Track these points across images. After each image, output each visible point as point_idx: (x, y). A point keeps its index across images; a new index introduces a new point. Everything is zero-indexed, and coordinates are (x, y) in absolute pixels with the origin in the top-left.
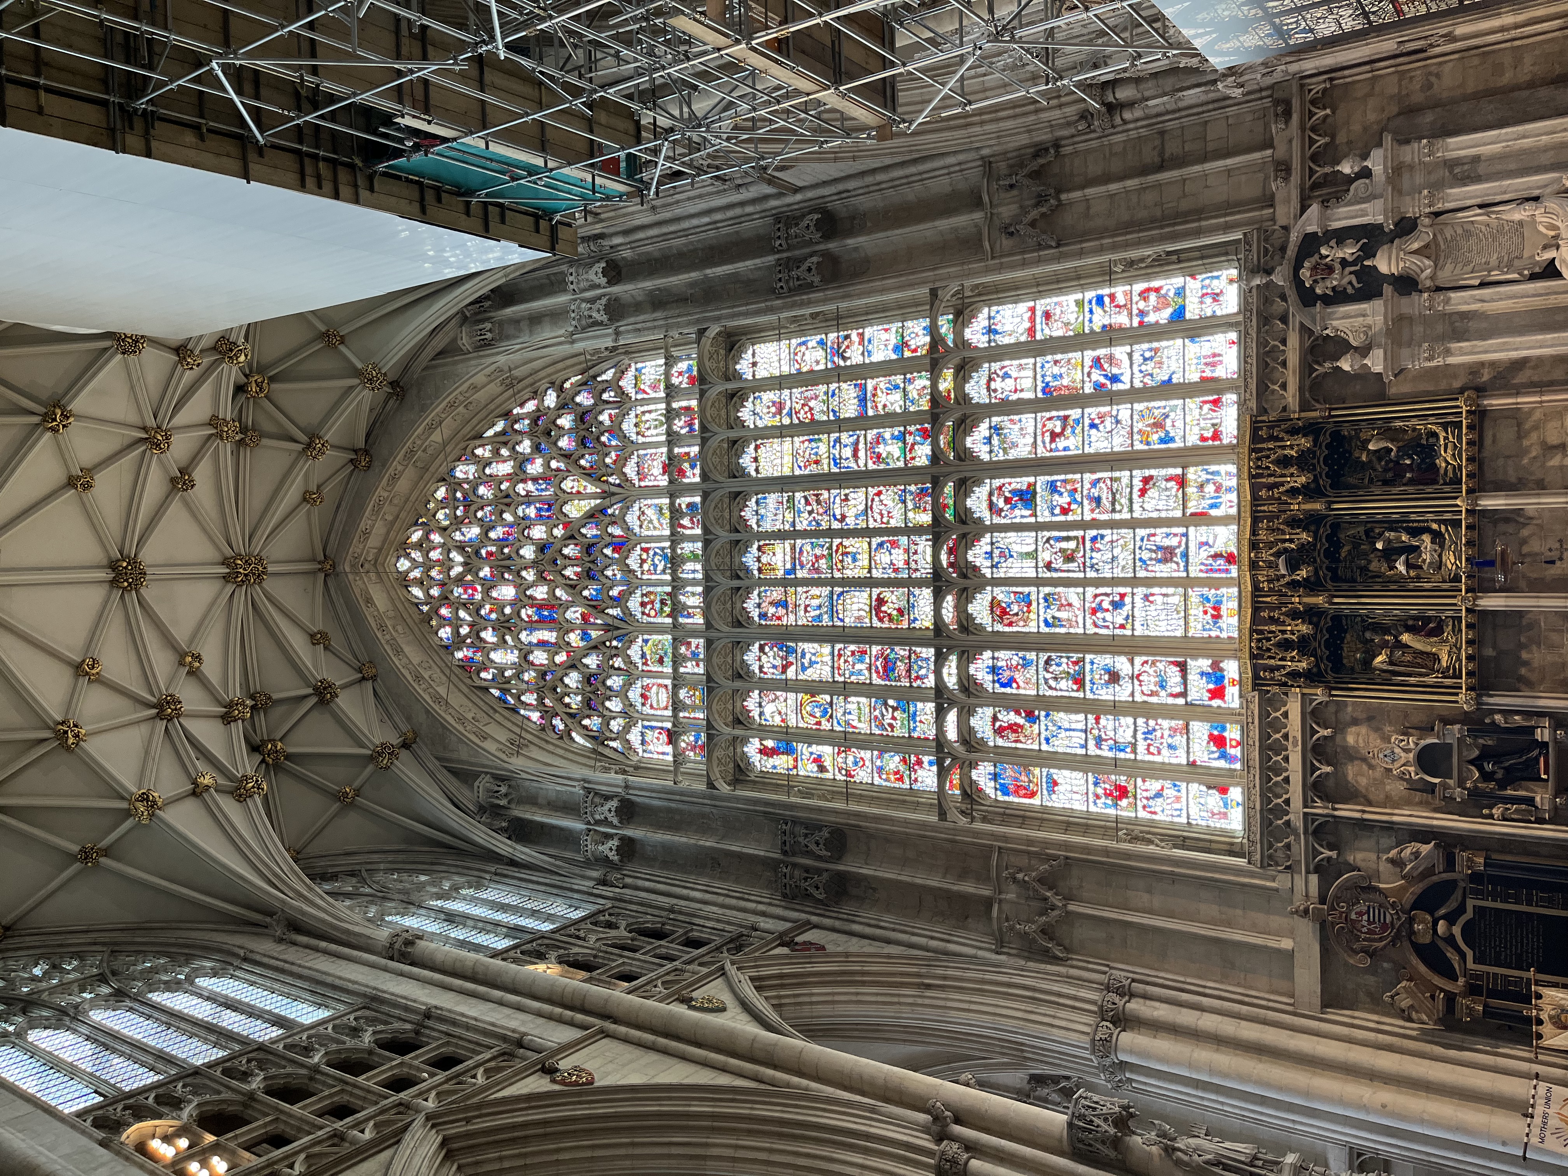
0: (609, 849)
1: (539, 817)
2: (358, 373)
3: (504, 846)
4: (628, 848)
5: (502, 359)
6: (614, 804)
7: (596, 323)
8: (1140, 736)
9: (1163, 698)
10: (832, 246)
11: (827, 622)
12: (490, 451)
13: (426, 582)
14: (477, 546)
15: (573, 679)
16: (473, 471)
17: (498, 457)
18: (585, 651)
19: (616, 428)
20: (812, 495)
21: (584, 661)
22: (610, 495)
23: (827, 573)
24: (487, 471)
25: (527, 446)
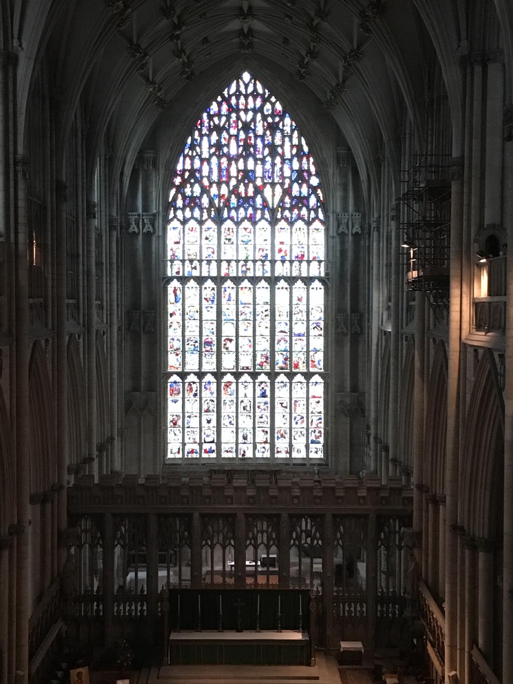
0: (134, 228)
1: (141, 186)
4: (135, 235)
5: (331, 171)
6: (151, 230)
7: (338, 227)
8: (192, 429)
9: (203, 436)
10: (349, 337)
11: (223, 318)
12: (295, 141)
13: (238, 94)
14: (254, 131)
15: (197, 189)
16: (287, 129)
17: (292, 146)
18: (209, 196)
19: (299, 217)
20: (268, 313)
21: (205, 196)
22: (273, 212)
23: (241, 318)
24: (287, 139)
25: (296, 165)
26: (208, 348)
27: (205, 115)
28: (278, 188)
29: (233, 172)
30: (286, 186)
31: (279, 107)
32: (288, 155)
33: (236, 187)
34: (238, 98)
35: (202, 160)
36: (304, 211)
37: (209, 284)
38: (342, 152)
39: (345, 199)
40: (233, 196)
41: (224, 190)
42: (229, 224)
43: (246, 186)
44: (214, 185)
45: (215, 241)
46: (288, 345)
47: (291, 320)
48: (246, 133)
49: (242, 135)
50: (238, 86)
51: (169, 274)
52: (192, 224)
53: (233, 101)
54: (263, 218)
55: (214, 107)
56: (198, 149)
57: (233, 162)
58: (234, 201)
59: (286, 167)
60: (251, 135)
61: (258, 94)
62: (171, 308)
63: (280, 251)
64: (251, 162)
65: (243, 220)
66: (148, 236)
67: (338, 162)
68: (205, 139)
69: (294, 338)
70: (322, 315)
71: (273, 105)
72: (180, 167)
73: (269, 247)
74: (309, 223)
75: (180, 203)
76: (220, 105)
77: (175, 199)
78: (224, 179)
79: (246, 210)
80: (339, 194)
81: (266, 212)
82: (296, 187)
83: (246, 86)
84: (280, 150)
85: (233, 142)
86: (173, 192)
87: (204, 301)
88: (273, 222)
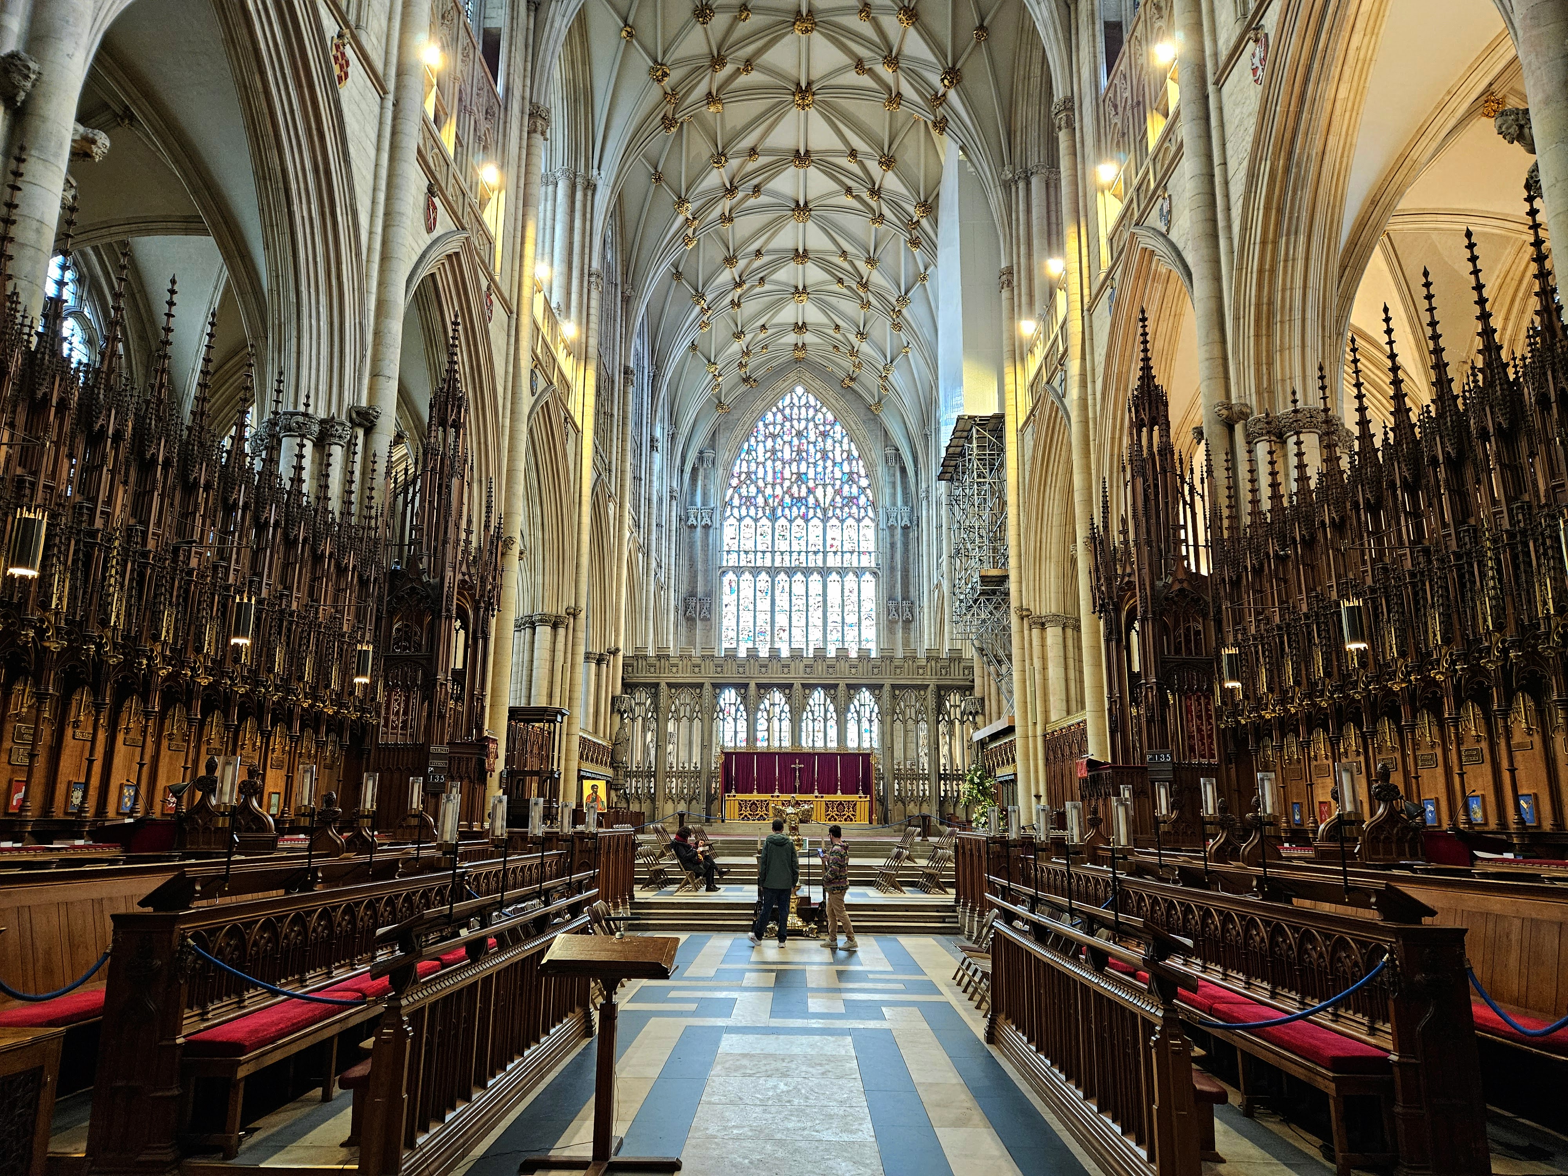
0: (692, 521)
1: (700, 483)
2: (880, 401)
3: (688, 468)
4: (693, 527)
5: (879, 469)
6: (709, 523)
7: (887, 523)
10: (900, 623)
11: (777, 609)
12: (845, 447)
13: (792, 406)
14: (806, 438)
15: (753, 490)
16: (838, 436)
17: (843, 451)
18: (764, 496)
19: (850, 515)
20: (821, 604)
21: (760, 495)
22: (825, 510)
23: (793, 609)
24: (837, 445)
25: (846, 468)
26: (762, 638)
27: (761, 424)
28: (829, 489)
29: (787, 474)
30: (837, 487)
31: (830, 417)
32: (838, 459)
33: (790, 488)
34: (792, 409)
35: (758, 464)
36: (854, 510)
37: (764, 576)
38: (890, 451)
39: (894, 495)
40: (787, 496)
41: (779, 491)
42: (782, 521)
43: (799, 487)
44: (769, 486)
45: (770, 537)
46: (840, 634)
47: (843, 612)
48: (799, 440)
49: (796, 442)
50: (792, 398)
51: (724, 564)
52: (748, 521)
53: (787, 411)
54: (815, 516)
55: (769, 417)
56: (754, 453)
57: (787, 466)
58: (787, 499)
59: (837, 470)
60: (804, 441)
61: (810, 406)
62: (726, 599)
63: (832, 546)
64: (803, 466)
65: (796, 518)
66: (706, 527)
67: (887, 462)
68: (761, 444)
69: (846, 628)
70: (874, 606)
71: (824, 415)
72: (736, 469)
73: (821, 542)
74: (859, 521)
75: (736, 502)
76: (774, 415)
77: (732, 499)
78: (778, 481)
79: (799, 509)
80: (888, 491)
81: (818, 510)
82: (846, 488)
83: (800, 398)
84: (830, 455)
85: (787, 447)
86: (730, 491)
87: (758, 593)
88: (825, 520)
